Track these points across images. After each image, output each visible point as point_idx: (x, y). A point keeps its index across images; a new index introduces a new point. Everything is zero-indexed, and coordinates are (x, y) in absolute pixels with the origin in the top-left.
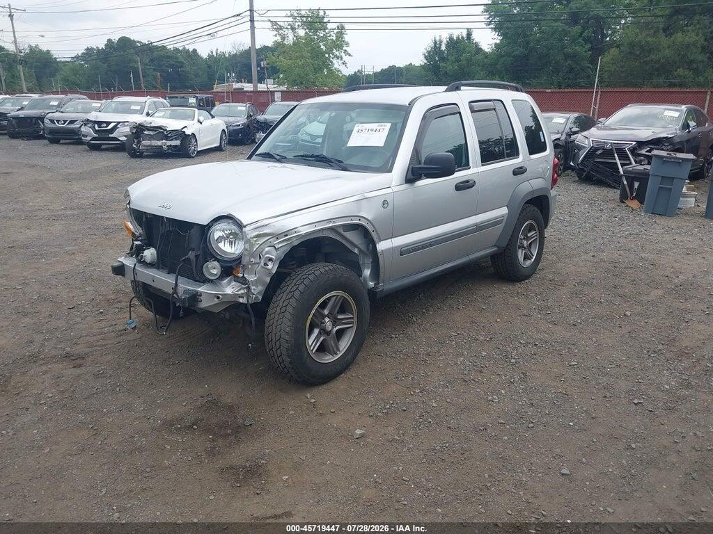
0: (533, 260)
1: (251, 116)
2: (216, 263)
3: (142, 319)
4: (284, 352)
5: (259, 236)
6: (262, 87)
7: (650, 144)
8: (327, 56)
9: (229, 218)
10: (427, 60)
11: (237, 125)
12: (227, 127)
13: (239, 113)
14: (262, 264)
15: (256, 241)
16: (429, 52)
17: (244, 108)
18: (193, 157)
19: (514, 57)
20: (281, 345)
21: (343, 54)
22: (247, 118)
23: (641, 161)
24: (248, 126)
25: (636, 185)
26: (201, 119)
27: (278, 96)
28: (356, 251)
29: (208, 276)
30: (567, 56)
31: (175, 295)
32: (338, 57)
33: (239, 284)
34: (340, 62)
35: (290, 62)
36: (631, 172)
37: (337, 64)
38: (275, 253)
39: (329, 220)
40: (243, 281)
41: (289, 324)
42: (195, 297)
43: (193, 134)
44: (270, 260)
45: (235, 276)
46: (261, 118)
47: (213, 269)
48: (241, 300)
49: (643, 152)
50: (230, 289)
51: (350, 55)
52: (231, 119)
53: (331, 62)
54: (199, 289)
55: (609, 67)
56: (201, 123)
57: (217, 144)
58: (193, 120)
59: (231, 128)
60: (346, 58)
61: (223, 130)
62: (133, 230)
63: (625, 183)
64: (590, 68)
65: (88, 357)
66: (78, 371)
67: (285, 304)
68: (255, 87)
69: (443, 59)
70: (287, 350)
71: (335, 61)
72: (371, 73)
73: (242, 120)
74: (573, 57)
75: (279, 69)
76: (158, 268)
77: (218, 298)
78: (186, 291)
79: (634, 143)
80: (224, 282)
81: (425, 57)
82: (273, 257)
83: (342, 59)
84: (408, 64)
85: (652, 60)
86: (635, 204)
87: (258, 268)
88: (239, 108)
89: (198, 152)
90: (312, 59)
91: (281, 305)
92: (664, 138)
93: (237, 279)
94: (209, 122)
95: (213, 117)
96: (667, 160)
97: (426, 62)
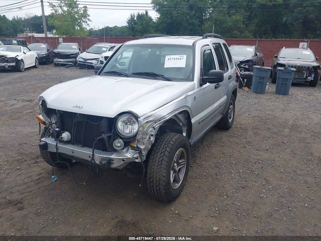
0: (232, 119)
1: (49, 50)
2: (120, 140)
3: (46, 170)
4: (162, 187)
5: (147, 122)
6: (50, 35)
7: (245, 62)
8: (79, 21)
9: (129, 113)
10: (128, 24)
11: (42, 55)
12: (38, 55)
13: (43, 49)
14: (148, 138)
15: (145, 125)
16: (129, 20)
17: (45, 46)
18: (23, 72)
19: (167, 23)
20: (160, 184)
21: (87, 20)
22: (47, 51)
23: (242, 70)
24: (48, 55)
25: (245, 80)
26: (25, 51)
27: (61, 40)
28: (181, 124)
29: (115, 148)
30: (190, 24)
31: (93, 161)
32: (85, 22)
33: (134, 151)
34: (86, 24)
35: (60, 23)
36: (243, 75)
37: (84, 25)
38: (154, 131)
39: (176, 110)
40: (137, 149)
41: (165, 171)
42: (110, 161)
43: (22, 59)
44: (152, 135)
45: (131, 146)
46: (56, 51)
47: (118, 143)
48: (137, 161)
49: (242, 66)
50: (129, 155)
51: (90, 21)
52: (39, 52)
53: (81, 24)
54: (112, 157)
55: (208, 29)
56: (25, 54)
57: (34, 65)
58: (21, 52)
59: (39, 56)
60: (89, 22)
61: (37, 57)
62: (44, 120)
63: (241, 80)
64: (199, 29)
65: (24, 201)
66: (23, 213)
67: (161, 159)
68: (46, 35)
69: (136, 24)
70: (164, 186)
71: (83, 24)
72: (97, 30)
73: (44, 52)
74: (193, 24)
75: (55, 27)
76: (73, 144)
77: (124, 160)
78: (103, 159)
79: (239, 62)
80: (125, 150)
81: (128, 22)
82: (153, 134)
83: (87, 23)
84: (114, 26)
85: (224, 27)
86: (246, 89)
87: (145, 141)
88: (42, 46)
89: (25, 69)
90: (72, 22)
91: (157, 160)
92: (250, 60)
93: (133, 148)
94: (29, 53)
95: (30, 50)
96: (261, 69)
97: (128, 25)
